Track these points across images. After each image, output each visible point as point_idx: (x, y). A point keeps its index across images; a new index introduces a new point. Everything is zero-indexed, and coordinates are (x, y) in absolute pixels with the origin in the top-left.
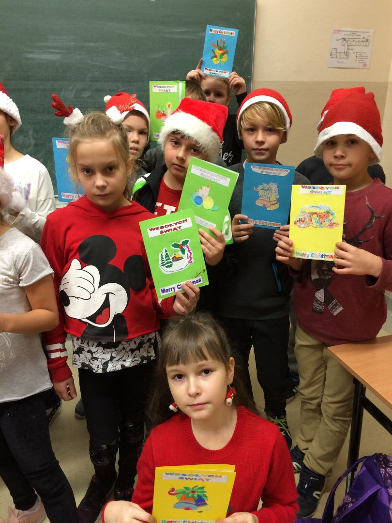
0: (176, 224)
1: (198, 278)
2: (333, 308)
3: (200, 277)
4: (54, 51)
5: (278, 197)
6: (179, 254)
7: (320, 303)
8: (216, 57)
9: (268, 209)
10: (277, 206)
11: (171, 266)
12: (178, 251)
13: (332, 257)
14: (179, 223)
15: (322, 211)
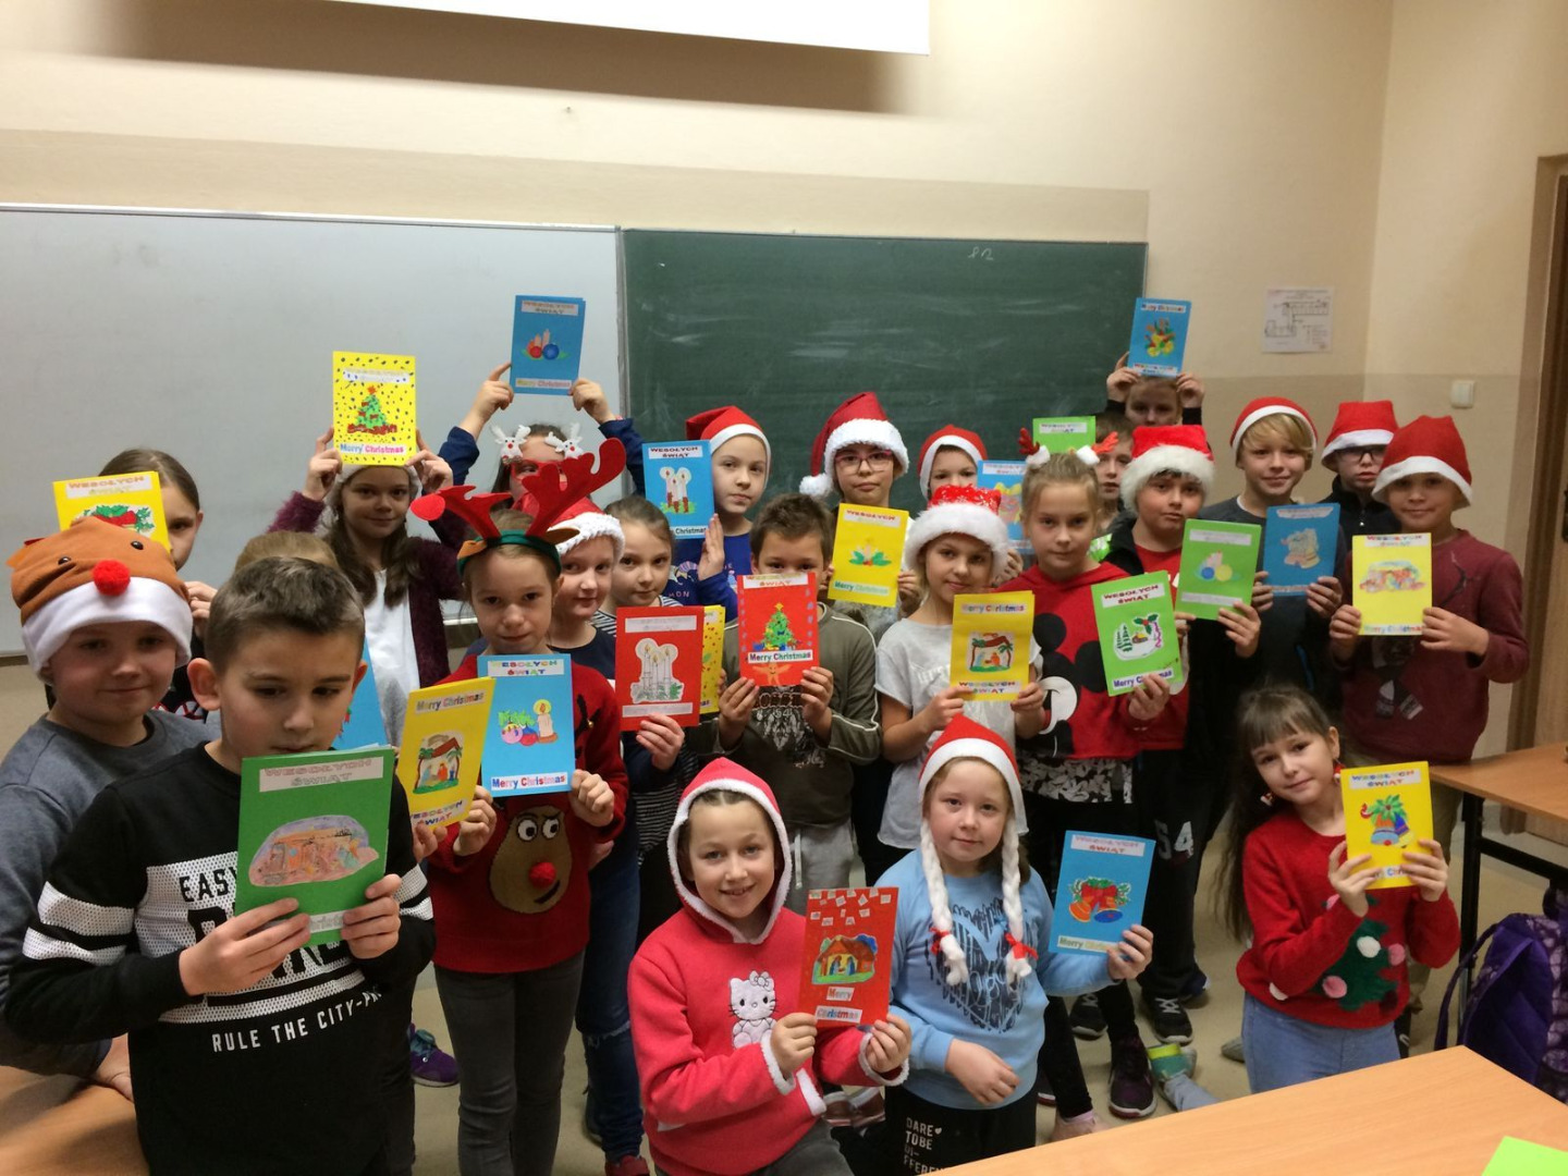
0: (1141, 591)
1: (1167, 670)
2: (1407, 708)
3: (1171, 669)
4: (837, 343)
5: (1317, 547)
6: (1143, 633)
7: (1388, 702)
8: (1152, 345)
9: (1303, 567)
10: (1317, 560)
11: (1130, 649)
12: (1141, 629)
13: (1419, 629)
14: (1146, 589)
15: (1400, 568)
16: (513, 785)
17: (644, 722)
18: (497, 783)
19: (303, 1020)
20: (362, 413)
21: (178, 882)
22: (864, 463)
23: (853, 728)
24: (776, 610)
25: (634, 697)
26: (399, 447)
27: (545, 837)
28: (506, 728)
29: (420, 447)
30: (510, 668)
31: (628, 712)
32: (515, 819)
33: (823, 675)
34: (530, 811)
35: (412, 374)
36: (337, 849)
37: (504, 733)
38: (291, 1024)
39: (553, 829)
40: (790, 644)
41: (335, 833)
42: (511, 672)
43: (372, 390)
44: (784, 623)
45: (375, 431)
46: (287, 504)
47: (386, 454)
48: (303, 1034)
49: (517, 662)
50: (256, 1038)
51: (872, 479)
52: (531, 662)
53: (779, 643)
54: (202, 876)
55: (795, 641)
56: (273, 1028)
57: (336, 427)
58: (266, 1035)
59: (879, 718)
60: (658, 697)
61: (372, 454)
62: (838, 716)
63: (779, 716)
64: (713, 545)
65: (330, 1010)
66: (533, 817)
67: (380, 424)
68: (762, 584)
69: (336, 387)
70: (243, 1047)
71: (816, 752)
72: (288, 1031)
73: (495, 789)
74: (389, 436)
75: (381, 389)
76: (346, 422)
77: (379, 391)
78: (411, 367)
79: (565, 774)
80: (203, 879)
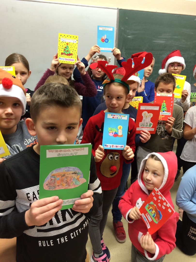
4: (163, 39)
16: (110, 146)
17: (141, 132)
18: (106, 146)
19: (66, 236)
20: (65, 50)
21: (26, 195)
22: (176, 67)
23: (177, 131)
24: (163, 102)
25: (140, 126)
26: (73, 59)
27: (115, 159)
28: (110, 132)
29: (78, 60)
30: (113, 116)
31: (138, 129)
32: (108, 154)
33: (173, 119)
34: (112, 153)
35: (77, 40)
36: (73, 178)
37: (109, 133)
38: (63, 238)
39: (117, 158)
40: (166, 111)
41: (72, 173)
42: (113, 117)
43: (67, 44)
44: (165, 105)
45: (68, 55)
46: (46, 72)
47: (69, 61)
48: (66, 241)
49: (115, 115)
50: (52, 243)
51: (177, 71)
52: (119, 115)
53: (163, 110)
54: (34, 193)
55: (167, 110)
56: (57, 240)
57: (58, 53)
58: (55, 242)
59: (183, 129)
60: (146, 126)
61: (66, 61)
62: (173, 129)
63: (159, 127)
64: (143, 84)
65: (74, 232)
66: (113, 154)
67: (69, 53)
68: (161, 95)
69: (59, 43)
70: (48, 245)
71: (167, 136)
72: (62, 240)
73: (105, 147)
74: (71, 56)
75: (70, 44)
76: (61, 52)
77: (69, 44)
78: (77, 39)
79: (123, 146)
80: (34, 194)
